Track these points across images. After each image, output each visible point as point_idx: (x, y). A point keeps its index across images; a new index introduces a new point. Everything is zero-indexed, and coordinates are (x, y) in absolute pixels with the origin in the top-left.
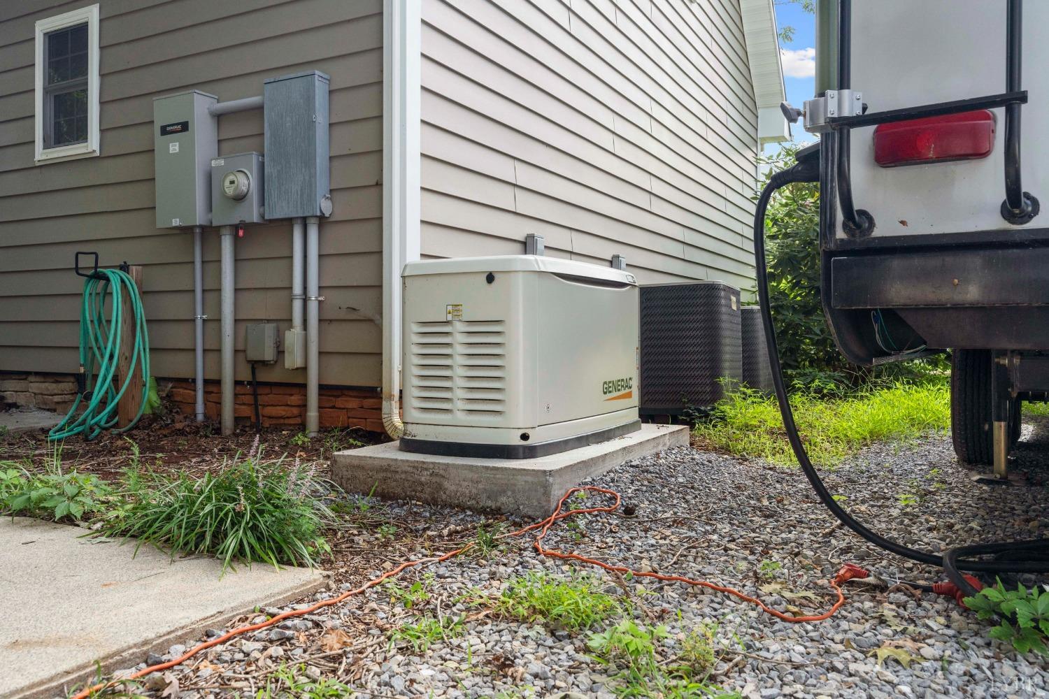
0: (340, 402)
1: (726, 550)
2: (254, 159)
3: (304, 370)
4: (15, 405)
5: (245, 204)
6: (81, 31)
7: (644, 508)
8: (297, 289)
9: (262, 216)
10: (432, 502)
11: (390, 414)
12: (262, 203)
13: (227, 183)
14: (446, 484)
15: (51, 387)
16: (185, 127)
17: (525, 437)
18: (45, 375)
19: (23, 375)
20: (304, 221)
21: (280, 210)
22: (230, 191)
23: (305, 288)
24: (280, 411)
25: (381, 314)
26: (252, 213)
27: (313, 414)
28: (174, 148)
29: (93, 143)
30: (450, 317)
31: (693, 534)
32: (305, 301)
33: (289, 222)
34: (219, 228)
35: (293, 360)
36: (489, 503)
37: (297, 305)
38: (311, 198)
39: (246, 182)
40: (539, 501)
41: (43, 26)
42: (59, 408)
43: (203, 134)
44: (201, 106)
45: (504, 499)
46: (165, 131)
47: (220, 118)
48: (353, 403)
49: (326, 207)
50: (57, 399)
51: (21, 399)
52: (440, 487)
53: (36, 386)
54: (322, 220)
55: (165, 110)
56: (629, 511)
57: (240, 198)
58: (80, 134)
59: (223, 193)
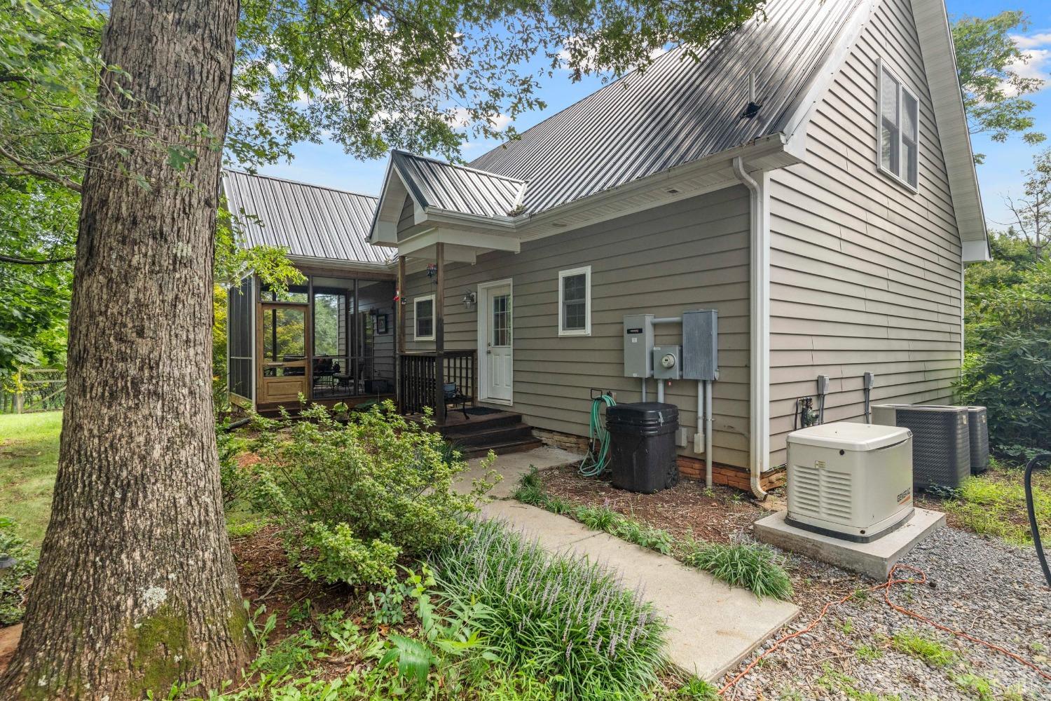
0: (723, 471)
1: (1002, 623)
2: (677, 348)
3: (705, 453)
4: (546, 444)
5: (672, 370)
6: (582, 278)
7: (940, 583)
8: (700, 414)
9: (682, 376)
10: (813, 558)
11: (755, 484)
12: (681, 369)
13: (664, 360)
14: (821, 551)
15: (565, 439)
16: (640, 331)
17: (863, 532)
18: (562, 433)
19: (551, 431)
20: (705, 383)
21: (690, 375)
22: (665, 364)
23: (705, 413)
24: (689, 470)
25: (749, 432)
26: (676, 374)
27: (709, 477)
28: (635, 340)
29: (588, 331)
30: (817, 467)
31: (976, 607)
32: (705, 421)
33: (696, 382)
34: (657, 380)
35: (699, 449)
36: (848, 566)
37: (700, 422)
38: (710, 372)
39: (673, 359)
40: (879, 572)
41: (563, 274)
42: (569, 449)
43: (649, 333)
44: (649, 319)
45: (857, 566)
46: (629, 332)
47: (655, 325)
48: (731, 473)
49: (716, 375)
50: (568, 445)
51: (550, 442)
52: (817, 552)
53: (557, 437)
54: (714, 382)
55: (630, 322)
56: (932, 585)
57: (670, 368)
58: (582, 325)
59: (661, 364)
